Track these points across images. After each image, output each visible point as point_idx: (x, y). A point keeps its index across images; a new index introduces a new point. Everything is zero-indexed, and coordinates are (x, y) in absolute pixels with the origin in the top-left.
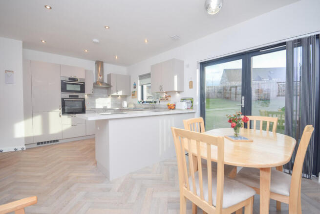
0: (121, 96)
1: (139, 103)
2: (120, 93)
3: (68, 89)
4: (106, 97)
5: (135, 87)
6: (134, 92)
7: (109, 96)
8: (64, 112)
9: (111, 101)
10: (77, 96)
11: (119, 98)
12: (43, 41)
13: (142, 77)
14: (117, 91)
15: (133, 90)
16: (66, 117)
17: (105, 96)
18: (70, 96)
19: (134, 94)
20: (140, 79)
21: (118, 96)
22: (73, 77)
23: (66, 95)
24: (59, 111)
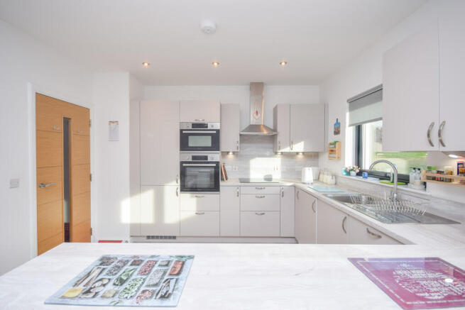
0: (303, 153)
1: (348, 173)
2: (299, 147)
3: (191, 144)
4: (270, 156)
5: (337, 132)
6: (335, 143)
7: (276, 153)
8: (184, 188)
9: (282, 165)
10: (206, 158)
11: (300, 156)
12: (146, 64)
13: (355, 103)
14: (291, 143)
15: (332, 138)
16: (187, 196)
17: (268, 153)
18: (194, 158)
19: (334, 150)
20: (351, 109)
21: (297, 153)
22: (200, 121)
23: (188, 156)
24: (175, 185)
